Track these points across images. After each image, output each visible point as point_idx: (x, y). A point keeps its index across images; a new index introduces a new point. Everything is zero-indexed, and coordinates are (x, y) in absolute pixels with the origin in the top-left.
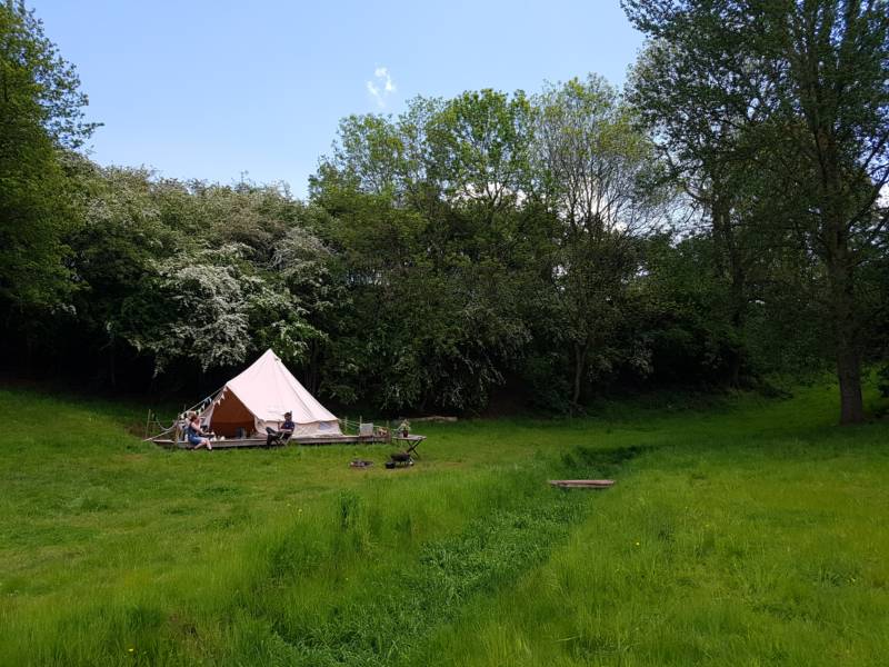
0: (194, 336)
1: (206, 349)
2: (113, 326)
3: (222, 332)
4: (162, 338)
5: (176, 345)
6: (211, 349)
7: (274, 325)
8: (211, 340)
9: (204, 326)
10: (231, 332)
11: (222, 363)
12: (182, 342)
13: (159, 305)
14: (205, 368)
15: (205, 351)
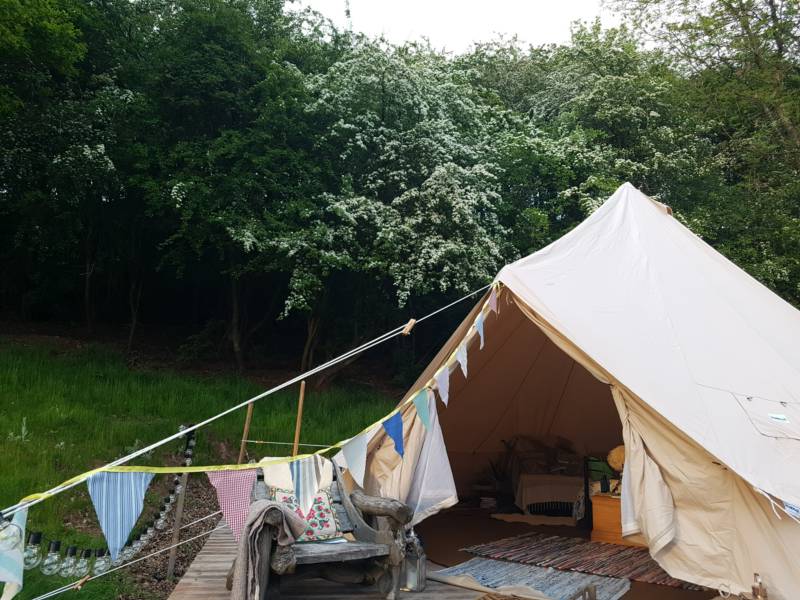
0: (379, 220)
1: (406, 250)
2: (191, 193)
3: (445, 208)
4: (306, 224)
5: (339, 244)
6: (415, 249)
7: (568, 193)
8: (418, 228)
9: (400, 193)
10: (464, 203)
11: (444, 284)
12: (349, 234)
13: (302, 153)
14: (404, 295)
15: (404, 257)
